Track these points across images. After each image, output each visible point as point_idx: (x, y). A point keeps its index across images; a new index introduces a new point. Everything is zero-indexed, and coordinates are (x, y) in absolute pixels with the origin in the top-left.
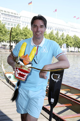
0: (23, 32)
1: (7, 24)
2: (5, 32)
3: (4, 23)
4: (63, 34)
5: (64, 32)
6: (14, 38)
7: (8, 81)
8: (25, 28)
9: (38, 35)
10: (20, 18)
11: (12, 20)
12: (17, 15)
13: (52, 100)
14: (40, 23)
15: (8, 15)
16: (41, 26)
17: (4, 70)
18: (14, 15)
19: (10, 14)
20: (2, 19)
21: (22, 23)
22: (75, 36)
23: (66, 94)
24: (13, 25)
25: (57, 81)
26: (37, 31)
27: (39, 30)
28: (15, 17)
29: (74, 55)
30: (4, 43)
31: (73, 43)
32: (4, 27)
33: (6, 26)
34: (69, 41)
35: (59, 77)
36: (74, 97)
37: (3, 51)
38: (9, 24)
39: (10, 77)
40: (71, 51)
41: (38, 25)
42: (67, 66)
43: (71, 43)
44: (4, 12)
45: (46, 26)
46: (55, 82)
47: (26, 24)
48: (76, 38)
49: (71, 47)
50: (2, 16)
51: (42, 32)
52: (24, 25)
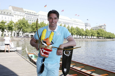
0: (41, 25)
1: (29, 20)
2: (28, 26)
3: (27, 20)
4: (69, 26)
5: (69, 25)
6: (34, 30)
7: (30, 59)
8: (42, 23)
9: (53, 25)
10: (38, 16)
11: (32, 18)
12: (36, 14)
13: (65, 70)
14: (54, 16)
15: (30, 14)
16: (55, 18)
17: (27, 52)
18: (34, 14)
19: (31, 13)
20: (26, 17)
21: (40, 20)
22: (77, 27)
23: (73, 67)
24: (34, 21)
25: (68, 56)
26: (52, 22)
27: (54, 21)
28: (35, 15)
29: (77, 40)
30: (27, 34)
31: (76, 32)
32: (27, 22)
33: (28, 22)
34: (73, 31)
35: (70, 53)
36: (79, 69)
37: (26, 39)
38: (30, 20)
39: (32, 57)
40: (75, 38)
41: (53, 17)
42: (75, 45)
43: (75, 32)
44: (27, 13)
45: (58, 18)
46: (67, 56)
47: (43, 20)
48: (77, 29)
49: (74, 35)
50: (25, 15)
51: (55, 22)
52: (41, 21)
